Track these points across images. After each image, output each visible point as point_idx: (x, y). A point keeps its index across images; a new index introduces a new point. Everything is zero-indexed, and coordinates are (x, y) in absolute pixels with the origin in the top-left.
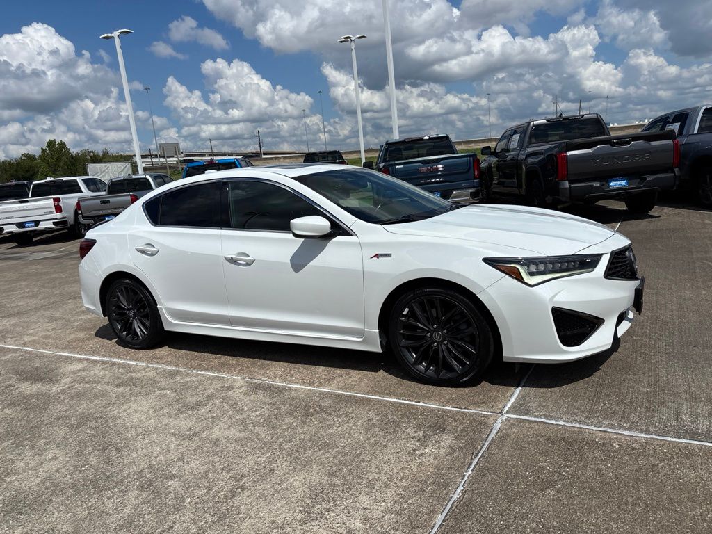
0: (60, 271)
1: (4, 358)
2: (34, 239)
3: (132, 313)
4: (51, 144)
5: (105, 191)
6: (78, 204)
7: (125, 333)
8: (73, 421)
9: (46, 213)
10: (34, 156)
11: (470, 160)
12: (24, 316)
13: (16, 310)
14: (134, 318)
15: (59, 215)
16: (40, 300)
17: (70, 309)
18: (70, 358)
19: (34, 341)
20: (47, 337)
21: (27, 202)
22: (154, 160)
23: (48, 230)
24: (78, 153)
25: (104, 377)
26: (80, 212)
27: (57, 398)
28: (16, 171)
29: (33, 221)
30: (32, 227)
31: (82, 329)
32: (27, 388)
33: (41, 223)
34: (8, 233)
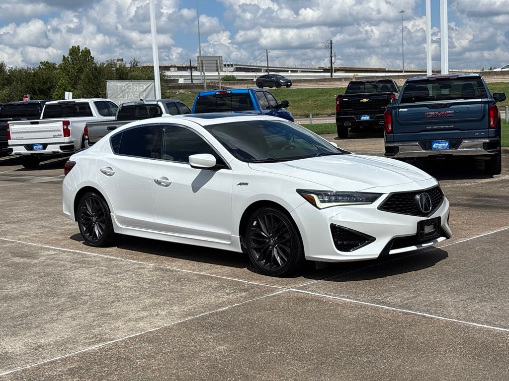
0: (57, 194)
1: (4, 246)
2: (41, 163)
3: (94, 219)
4: (74, 51)
5: (115, 115)
6: (86, 129)
7: (88, 234)
8: (42, 274)
9: (55, 136)
10: (54, 64)
11: (485, 108)
12: (22, 224)
13: (16, 220)
14: (95, 223)
15: (67, 139)
16: (36, 214)
17: (57, 222)
18: (49, 248)
19: (26, 238)
20: (36, 237)
21: (37, 123)
22: (195, 73)
23: (54, 155)
24: (103, 64)
25: (67, 258)
26: (87, 137)
27: (35, 265)
28: (33, 82)
29: (41, 144)
30: (39, 149)
31: (62, 234)
32: (17, 260)
33: (48, 146)
34: (17, 154)
